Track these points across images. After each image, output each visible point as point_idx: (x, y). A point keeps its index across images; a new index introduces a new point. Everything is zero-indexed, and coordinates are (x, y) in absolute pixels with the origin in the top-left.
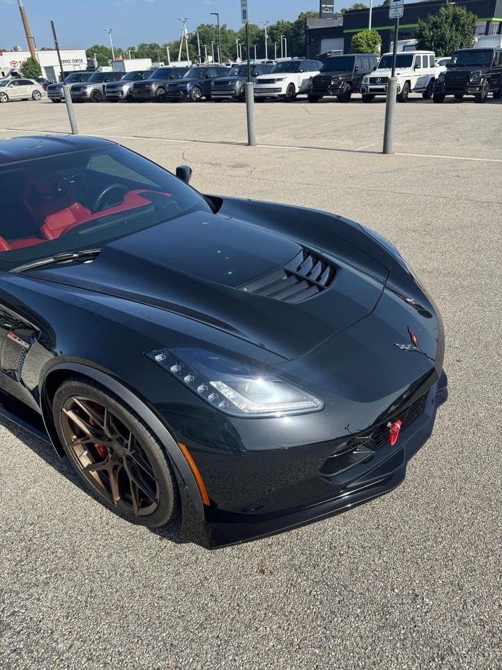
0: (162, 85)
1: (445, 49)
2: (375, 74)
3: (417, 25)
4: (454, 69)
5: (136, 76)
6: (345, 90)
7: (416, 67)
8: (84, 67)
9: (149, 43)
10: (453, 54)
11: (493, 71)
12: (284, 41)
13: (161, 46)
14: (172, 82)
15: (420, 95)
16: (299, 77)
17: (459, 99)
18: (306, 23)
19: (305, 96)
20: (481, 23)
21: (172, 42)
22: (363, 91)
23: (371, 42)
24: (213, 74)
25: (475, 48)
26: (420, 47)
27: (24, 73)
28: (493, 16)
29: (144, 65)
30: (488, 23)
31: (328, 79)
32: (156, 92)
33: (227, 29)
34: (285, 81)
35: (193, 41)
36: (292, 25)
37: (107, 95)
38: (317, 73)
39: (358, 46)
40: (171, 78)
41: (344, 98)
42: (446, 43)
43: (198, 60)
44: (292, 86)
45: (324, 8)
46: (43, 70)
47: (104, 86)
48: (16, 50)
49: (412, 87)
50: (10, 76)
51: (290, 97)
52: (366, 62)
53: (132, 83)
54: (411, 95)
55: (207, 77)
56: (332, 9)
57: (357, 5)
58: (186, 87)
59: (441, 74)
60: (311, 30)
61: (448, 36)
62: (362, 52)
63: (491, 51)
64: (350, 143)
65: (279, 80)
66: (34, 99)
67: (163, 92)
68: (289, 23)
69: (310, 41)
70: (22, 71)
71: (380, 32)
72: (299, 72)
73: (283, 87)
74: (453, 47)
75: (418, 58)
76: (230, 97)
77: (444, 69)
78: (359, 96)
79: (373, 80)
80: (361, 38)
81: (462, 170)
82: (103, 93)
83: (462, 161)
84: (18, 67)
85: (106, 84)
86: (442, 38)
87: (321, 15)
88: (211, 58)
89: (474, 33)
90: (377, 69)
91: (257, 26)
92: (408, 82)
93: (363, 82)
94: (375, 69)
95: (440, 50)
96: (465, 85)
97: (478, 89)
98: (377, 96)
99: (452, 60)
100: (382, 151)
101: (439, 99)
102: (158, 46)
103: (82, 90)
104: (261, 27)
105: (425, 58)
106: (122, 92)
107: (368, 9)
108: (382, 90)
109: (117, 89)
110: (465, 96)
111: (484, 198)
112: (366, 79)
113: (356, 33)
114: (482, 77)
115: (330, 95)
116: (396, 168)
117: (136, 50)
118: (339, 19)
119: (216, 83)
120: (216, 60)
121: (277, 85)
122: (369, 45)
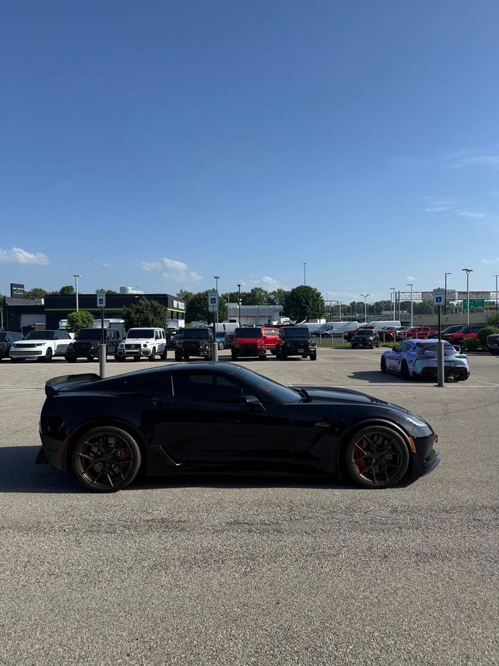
3: (123, 309)
7: (156, 338)
16: (55, 343)
18: (4, 301)
22: (121, 354)
23: (85, 319)
28: (168, 307)
34: (44, 346)
44: (50, 349)
45: (15, 290)
49: (156, 352)
51: (48, 358)
56: (24, 291)
65: (38, 345)
72: (54, 339)
73: (43, 350)
79: (128, 347)
80: (76, 316)
90: (127, 339)
92: (154, 348)
93: (119, 348)
96: (198, 350)
97: (206, 352)
108: (136, 353)
112: (122, 346)
121: (37, 349)
122: (84, 322)
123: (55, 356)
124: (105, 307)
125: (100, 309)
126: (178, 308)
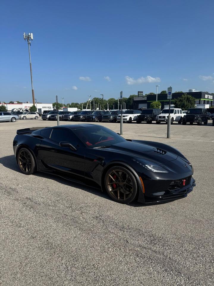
0: (84, 116)
1: (185, 108)
2: (160, 115)
4: (189, 114)
5: (75, 113)
6: (150, 120)
7: (175, 113)
8: (52, 109)
9: (75, 103)
10: (188, 110)
11: (202, 116)
12: (125, 104)
13: (79, 104)
14: (88, 115)
15: (177, 122)
16: (133, 115)
17: (191, 124)
18: (133, 99)
19: (136, 122)
20: (197, 100)
21: (84, 103)
22: (156, 120)
23: (157, 105)
24: (102, 114)
25: (196, 108)
26: (176, 107)
27: (30, 110)
28: (201, 98)
29: (75, 110)
30: (200, 100)
31: (144, 116)
32: (82, 118)
33: (104, 99)
34: (128, 116)
35: (92, 102)
36: (127, 99)
37: (64, 118)
38: (140, 114)
39: (153, 106)
40: (88, 114)
41: (149, 122)
42: (185, 106)
43: (94, 109)
44: (131, 118)
45: (140, 94)
46: (37, 110)
47: (63, 116)
48: (27, 103)
49: (174, 120)
50: (25, 111)
51: (130, 121)
52: (157, 111)
53: (74, 115)
54: (174, 122)
55: (100, 114)
56: (142, 94)
57: (151, 93)
58: (93, 117)
59: (184, 116)
60: (135, 101)
61: (186, 104)
62: (154, 108)
63: (201, 109)
64: (155, 135)
65: (126, 116)
66: (35, 119)
67: (84, 118)
68: (126, 98)
69: (135, 104)
70: (30, 109)
71: (161, 102)
72: (133, 114)
73: (128, 118)
74: (188, 107)
75: (176, 110)
76: (109, 121)
77: (185, 114)
78: (155, 122)
79: (160, 117)
80: (154, 104)
81: (195, 143)
82: (62, 118)
83: (194, 141)
84: (29, 108)
85: (64, 115)
86: (184, 104)
87: (138, 96)
88: (98, 109)
89: (195, 103)
90: (161, 114)
91: (114, 99)
93: (156, 118)
94: (160, 114)
95: (183, 108)
96: (193, 119)
97: (198, 121)
98: (161, 122)
99: (188, 111)
100: (167, 137)
101: (184, 124)
102: (78, 104)
103: (55, 117)
104: (116, 99)
105: (178, 111)
106: (70, 118)
107: (156, 95)
108: (163, 120)
109: (68, 117)
110: (194, 123)
111: (202, 150)
112: (158, 116)
113: (152, 102)
114: (199, 117)
115: (144, 121)
116: (172, 142)
117: (70, 105)
118: (145, 98)
119: (104, 116)
120: (99, 109)
121: (126, 118)
122: (157, 106)
123: (133, 121)
124: (171, 99)
125: (169, 100)
126: (208, 99)
